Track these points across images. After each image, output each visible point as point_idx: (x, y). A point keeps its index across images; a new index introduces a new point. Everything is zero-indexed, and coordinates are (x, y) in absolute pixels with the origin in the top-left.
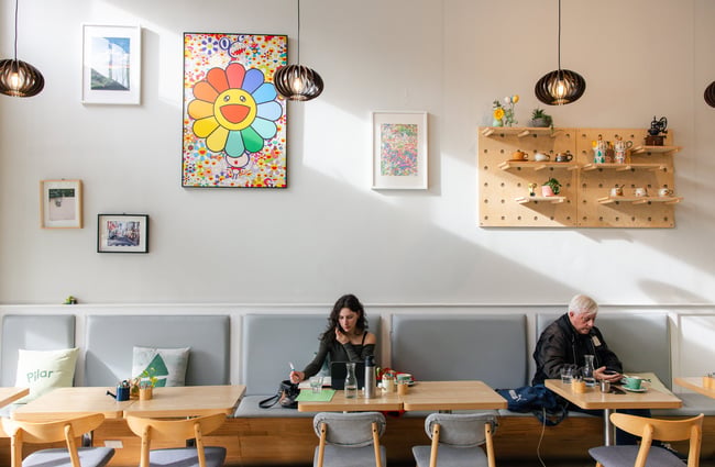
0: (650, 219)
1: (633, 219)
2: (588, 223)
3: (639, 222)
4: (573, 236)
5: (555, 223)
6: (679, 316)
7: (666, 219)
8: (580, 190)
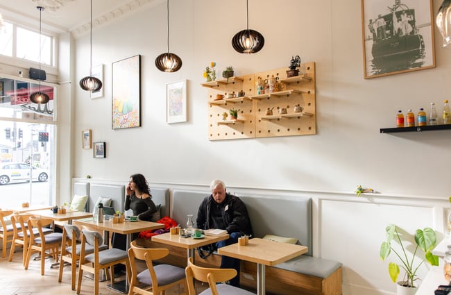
0: (299, 129)
1: (289, 130)
2: (261, 135)
3: (293, 132)
4: (254, 144)
5: (244, 136)
6: (320, 200)
7: (310, 128)
8: (257, 113)
